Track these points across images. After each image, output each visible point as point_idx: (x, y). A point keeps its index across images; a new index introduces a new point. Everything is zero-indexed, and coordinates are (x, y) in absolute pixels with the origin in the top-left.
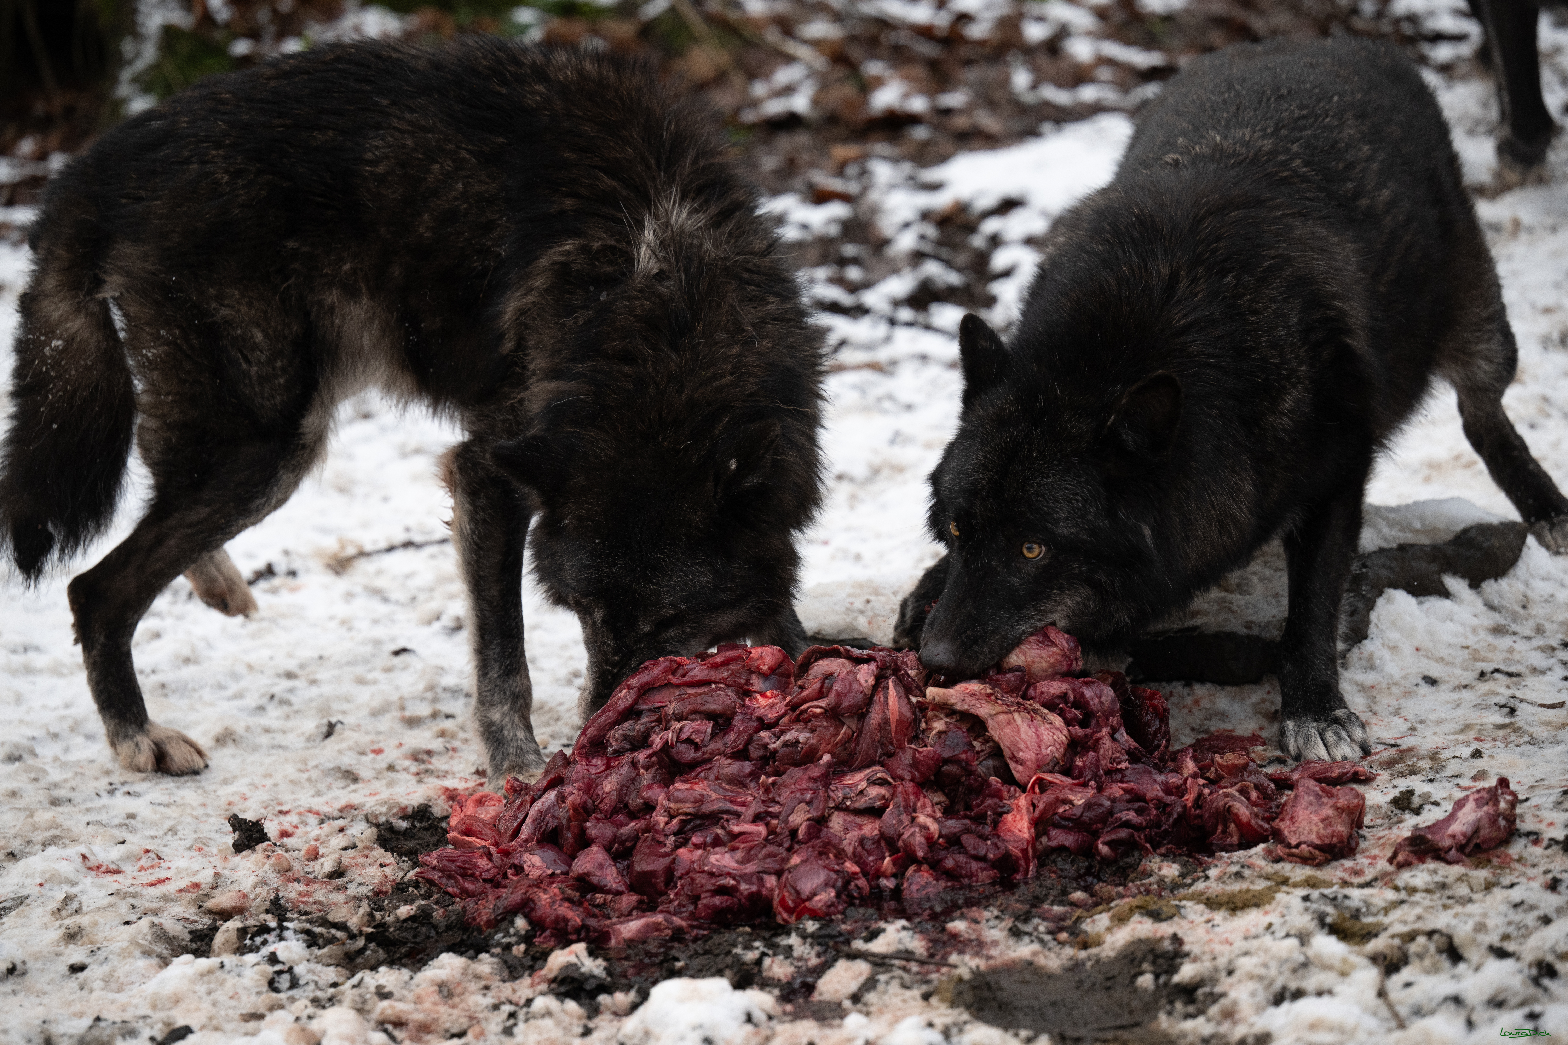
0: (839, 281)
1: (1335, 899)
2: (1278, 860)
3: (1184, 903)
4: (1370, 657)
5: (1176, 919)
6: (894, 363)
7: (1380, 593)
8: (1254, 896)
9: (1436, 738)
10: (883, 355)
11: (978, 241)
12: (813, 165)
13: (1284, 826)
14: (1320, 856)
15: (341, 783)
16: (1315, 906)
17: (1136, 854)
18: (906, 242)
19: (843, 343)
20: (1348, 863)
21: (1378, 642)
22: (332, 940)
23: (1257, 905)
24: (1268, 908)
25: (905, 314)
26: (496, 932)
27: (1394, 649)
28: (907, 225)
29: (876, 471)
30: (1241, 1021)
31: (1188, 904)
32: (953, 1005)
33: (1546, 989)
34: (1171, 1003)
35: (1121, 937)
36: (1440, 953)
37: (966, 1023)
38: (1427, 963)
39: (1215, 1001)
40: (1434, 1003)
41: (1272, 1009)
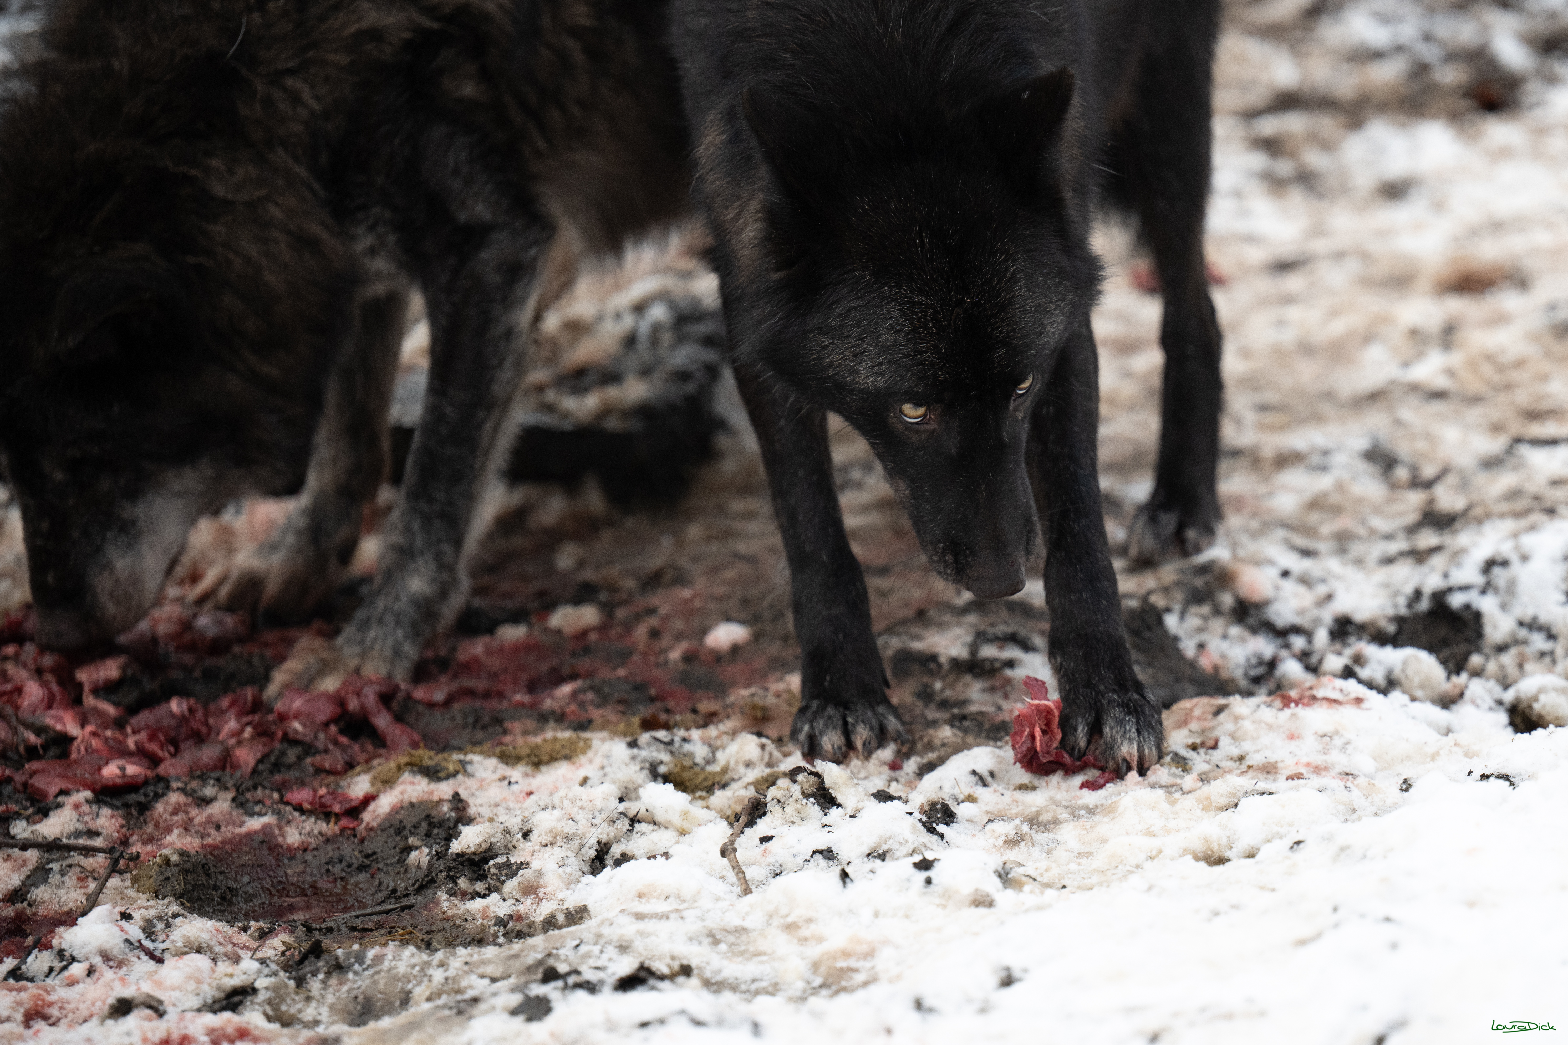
1: (671, 743)
3: (470, 757)
5: (460, 777)
8: (563, 747)
16: (644, 753)
23: (568, 757)
24: (583, 759)
30: (547, 897)
31: (475, 758)
32: (157, 895)
33: (942, 836)
34: (454, 880)
35: (385, 803)
36: (806, 796)
37: (175, 916)
38: (789, 810)
39: (514, 874)
40: (800, 860)
41: (591, 877)
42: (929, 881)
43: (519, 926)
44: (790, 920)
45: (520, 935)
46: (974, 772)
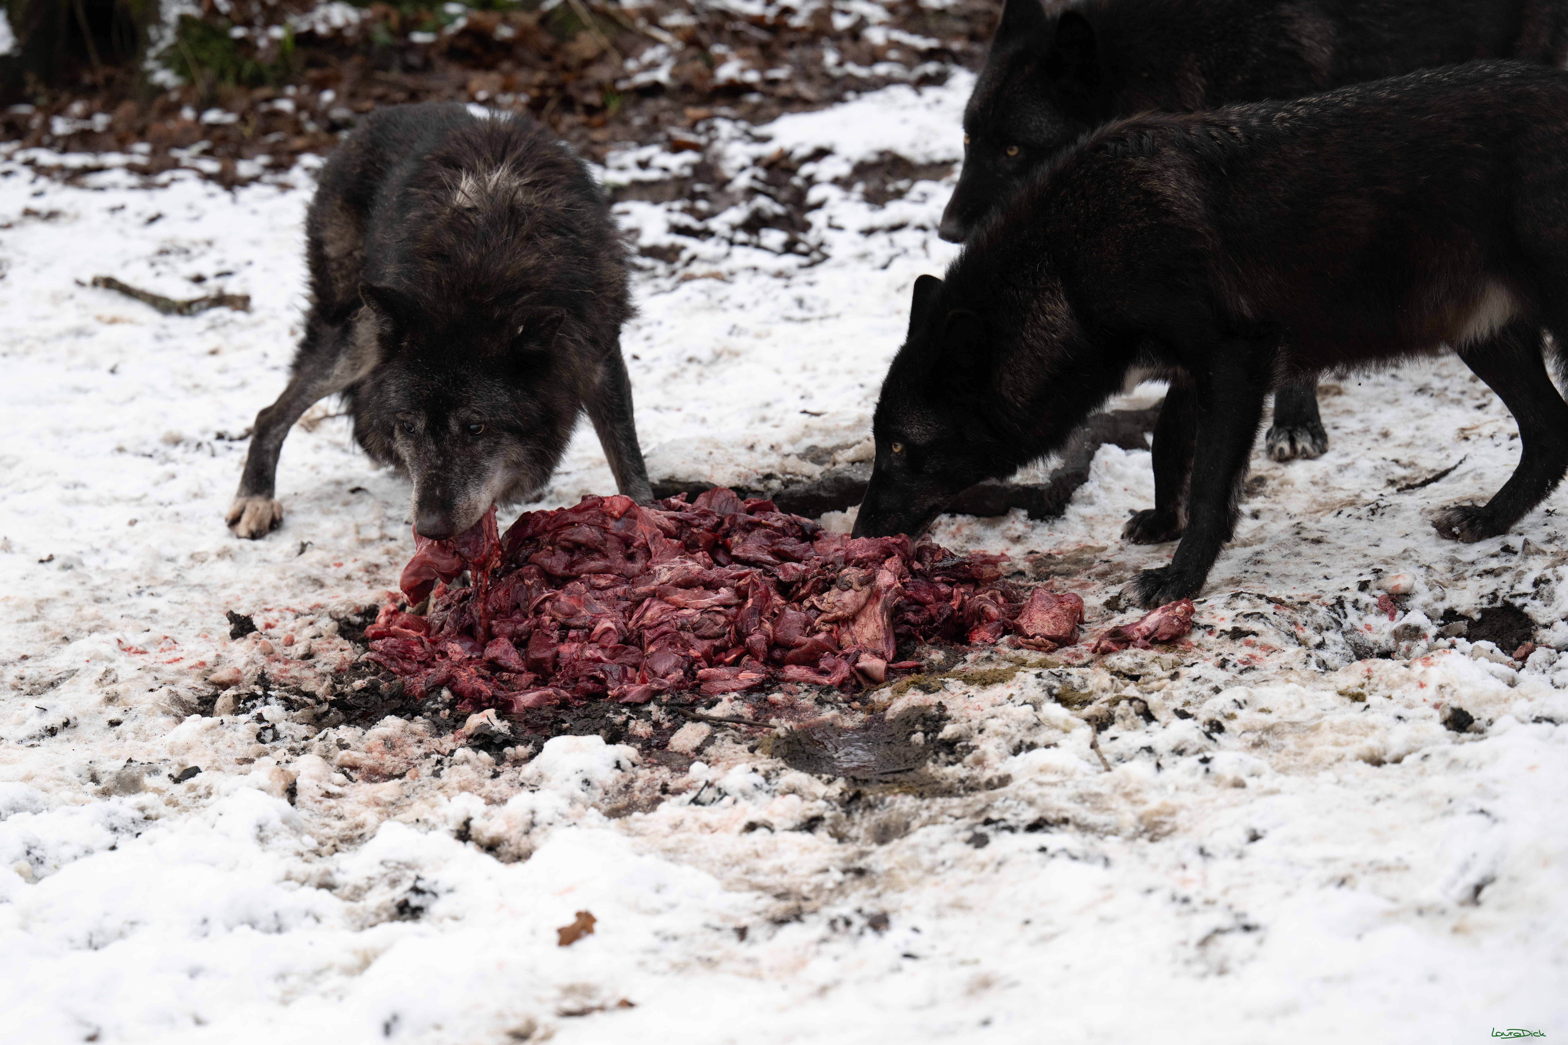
0: (690, 211)
1: (1060, 676)
2: (1018, 647)
3: (947, 680)
4: (1090, 496)
5: (941, 691)
6: (732, 274)
7: (1098, 447)
8: (1000, 675)
9: (1138, 556)
10: (723, 267)
11: (797, 181)
12: (672, 123)
13: (1023, 622)
14: (1050, 645)
15: (311, 589)
16: (1045, 681)
17: (912, 643)
18: (743, 181)
19: (693, 258)
20: (1071, 650)
21: (1096, 483)
22: (304, 705)
23: (1002, 681)
24: (1010, 683)
25: (741, 236)
26: (428, 700)
27: (1107, 489)
28: (743, 169)
29: (718, 356)
30: (989, 766)
31: (950, 680)
32: (772, 756)
33: (1215, 740)
34: (937, 753)
35: (900, 705)
36: (1138, 714)
37: (782, 769)
38: (1128, 722)
39: (969, 752)
40: (1133, 752)
41: (1013, 758)
42: (1207, 770)
43: (972, 784)
44: (1127, 790)
45: (972, 789)
46: (1235, 701)
